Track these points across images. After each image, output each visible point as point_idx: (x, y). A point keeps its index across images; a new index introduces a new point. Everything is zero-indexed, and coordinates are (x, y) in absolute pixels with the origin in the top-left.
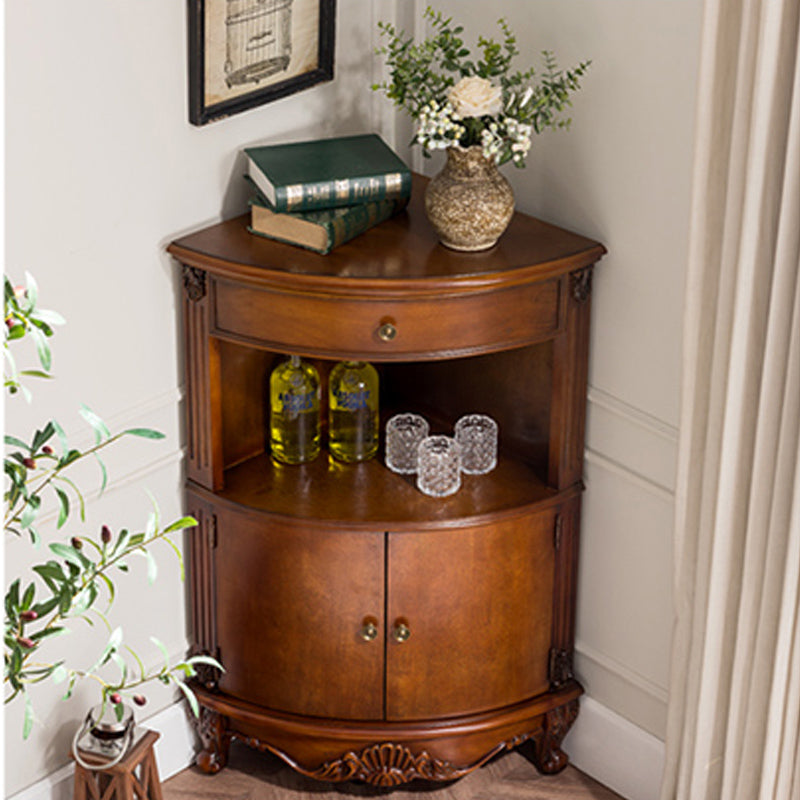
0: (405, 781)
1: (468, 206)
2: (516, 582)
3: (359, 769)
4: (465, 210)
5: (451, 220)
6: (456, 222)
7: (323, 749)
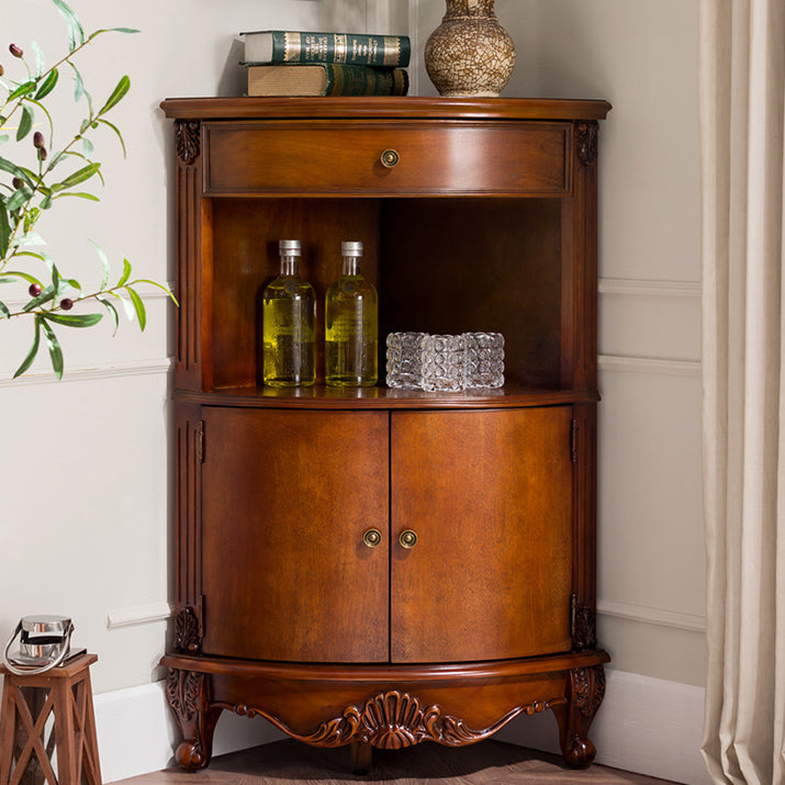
0: (414, 742)
1: (469, 39)
2: (531, 492)
3: (362, 726)
4: (466, 43)
5: (451, 56)
6: (458, 58)
7: (321, 702)
